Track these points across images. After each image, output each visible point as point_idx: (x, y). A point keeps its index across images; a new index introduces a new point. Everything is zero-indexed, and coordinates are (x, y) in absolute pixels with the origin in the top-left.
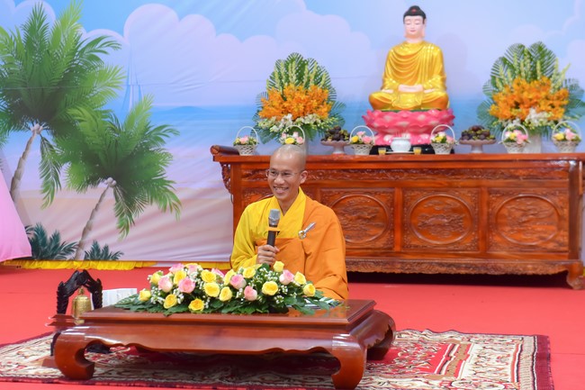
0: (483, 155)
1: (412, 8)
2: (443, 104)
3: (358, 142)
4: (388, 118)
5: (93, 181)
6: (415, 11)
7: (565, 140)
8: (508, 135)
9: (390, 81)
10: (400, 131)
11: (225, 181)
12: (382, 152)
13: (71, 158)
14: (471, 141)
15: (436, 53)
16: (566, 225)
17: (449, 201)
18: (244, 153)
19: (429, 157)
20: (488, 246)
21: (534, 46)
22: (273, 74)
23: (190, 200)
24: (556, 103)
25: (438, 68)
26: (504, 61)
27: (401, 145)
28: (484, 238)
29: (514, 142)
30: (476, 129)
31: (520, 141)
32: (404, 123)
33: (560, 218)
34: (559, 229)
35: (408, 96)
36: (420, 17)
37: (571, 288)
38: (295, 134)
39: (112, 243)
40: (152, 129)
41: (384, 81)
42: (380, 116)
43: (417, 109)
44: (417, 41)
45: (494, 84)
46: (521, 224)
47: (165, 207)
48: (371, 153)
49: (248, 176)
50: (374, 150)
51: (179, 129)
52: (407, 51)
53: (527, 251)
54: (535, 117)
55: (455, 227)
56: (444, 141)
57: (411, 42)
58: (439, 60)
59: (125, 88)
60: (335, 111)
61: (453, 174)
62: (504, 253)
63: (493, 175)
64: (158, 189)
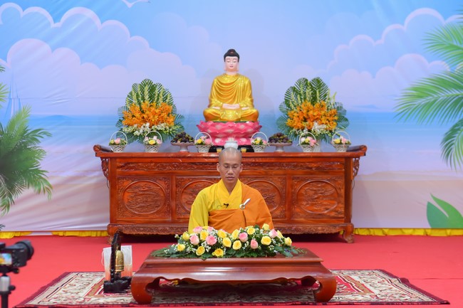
0: (284, 153)
1: (230, 51)
2: (255, 117)
3: (202, 144)
4: (219, 127)
6: (232, 53)
7: (341, 143)
8: (303, 140)
9: (215, 101)
10: (227, 136)
11: (104, 170)
12: (219, 150)
14: (277, 143)
15: (247, 82)
16: (343, 200)
17: (266, 184)
18: (117, 151)
19: (251, 154)
20: (292, 215)
22: (131, 93)
23: (59, 185)
24: (330, 119)
25: (248, 93)
26: (294, 89)
28: (290, 209)
29: (306, 145)
30: (279, 135)
31: (312, 144)
32: (230, 131)
33: (339, 195)
34: (339, 203)
36: (236, 58)
37: (346, 242)
38: (155, 138)
40: (29, 132)
41: (210, 101)
42: (212, 125)
43: (238, 121)
44: (234, 74)
45: (289, 106)
46: (313, 200)
47: (39, 191)
48: (210, 151)
49: (121, 167)
50: (213, 149)
51: (50, 132)
52: (227, 80)
53: (318, 218)
54: (317, 127)
55: (269, 202)
56: (261, 143)
57: (229, 74)
58: (249, 87)
59: (8, 101)
60: (177, 121)
61: (268, 166)
62: (302, 219)
63: (295, 166)
64: (33, 176)
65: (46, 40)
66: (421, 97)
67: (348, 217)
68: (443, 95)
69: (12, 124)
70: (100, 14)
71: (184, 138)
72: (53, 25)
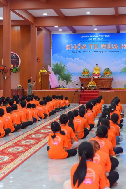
0: (103, 78)
2: (100, 73)
3: (92, 77)
5: (64, 80)
6: (97, 64)
7: (110, 77)
9: (95, 71)
10: (96, 76)
11: (80, 80)
13: (61, 78)
18: (82, 78)
19: (99, 78)
20: (104, 86)
21: (108, 68)
22: (83, 70)
23: (74, 82)
24: (110, 73)
26: (105, 69)
27: (96, 77)
29: (106, 77)
30: (103, 76)
34: (110, 84)
35: (96, 73)
37: (111, 89)
38: (86, 76)
39: (65, 86)
40: (70, 75)
43: (97, 74)
45: (104, 72)
46: (106, 84)
47: (71, 83)
49: (82, 80)
50: (94, 77)
51: (73, 75)
52: (96, 68)
53: (107, 86)
54: (108, 75)
55: (101, 84)
58: (99, 69)
59: (67, 71)
60: (89, 74)
61: (101, 80)
63: (104, 80)
64: (70, 81)
65: (72, 62)
66: (124, 70)
67: (111, 86)
69: (68, 74)
70: (79, 59)
71: (90, 76)
72: (73, 60)
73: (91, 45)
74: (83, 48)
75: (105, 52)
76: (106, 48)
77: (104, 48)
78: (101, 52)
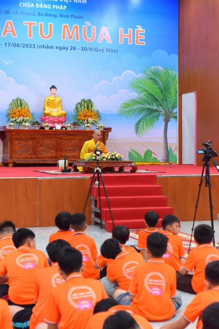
0: (77, 130)
2: (65, 115)
3: (47, 126)
4: (51, 119)
6: (53, 87)
7: (101, 127)
8: (86, 125)
9: (47, 107)
12: (54, 129)
14: (75, 126)
15: (60, 100)
17: (72, 143)
18: (12, 128)
19: (67, 131)
21: (88, 100)
22: (12, 103)
24: (95, 116)
25: (60, 105)
26: (79, 103)
27: (58, 127)
30: (76, 123)
31: (90, 127)
32: (56, 120)
36: (55, 89)
38: (27, 123)
42: (48, 118)
43: (59, 117)
44: (54, 96)
45: (77, 110)
48: (50, 129)
49: (15, 135)
52: (51, 98)
55: (74, 150)
56: (70, 126)
57: (52, 96)
58: (60, 102)
61: (74, 135)
63: (84, 136)
66: (127, 107)
68: (135, 107)
71: (38, 123)
73: (30, 25)
74: (6, 31)
75: (75, 49)
76: (77, 39)
77: (70, 38)
78: (61, 49)
